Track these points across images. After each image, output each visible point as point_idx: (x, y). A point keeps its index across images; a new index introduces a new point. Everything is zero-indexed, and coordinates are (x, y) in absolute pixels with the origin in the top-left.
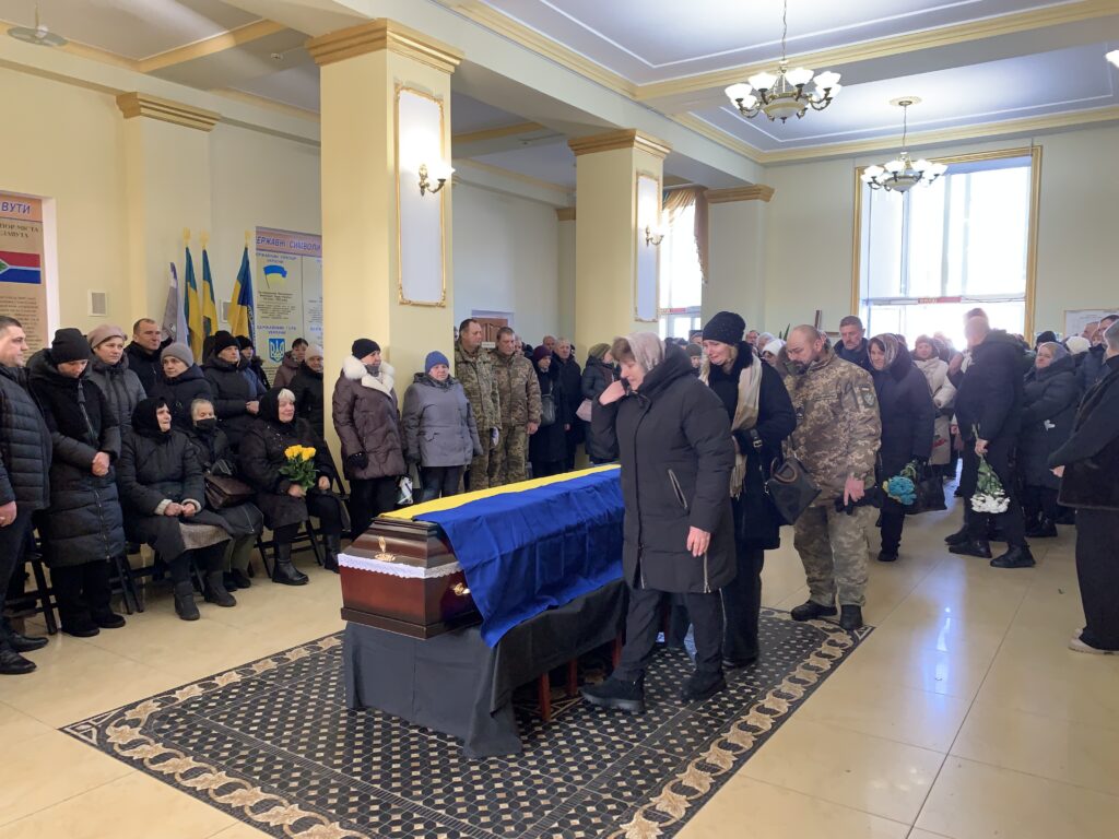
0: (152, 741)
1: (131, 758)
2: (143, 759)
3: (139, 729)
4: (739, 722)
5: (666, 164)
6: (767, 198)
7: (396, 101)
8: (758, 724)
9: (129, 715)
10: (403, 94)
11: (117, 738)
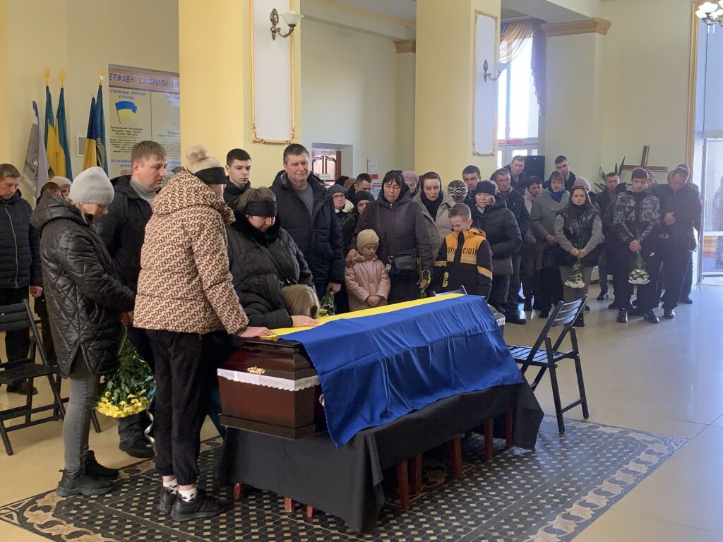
0: (64, 522)
1: (51, 534)
2: (60, 535)
3: (51, 513)
4: (563, 513)
6: (604, 32)
8: (580, 515)
9: (40, 503)
11: (35, 519)
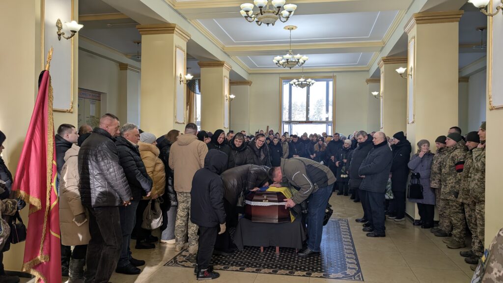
5: (230, 73)
6: (250, 85)
7: (176, 52)
10: (177, 49)
